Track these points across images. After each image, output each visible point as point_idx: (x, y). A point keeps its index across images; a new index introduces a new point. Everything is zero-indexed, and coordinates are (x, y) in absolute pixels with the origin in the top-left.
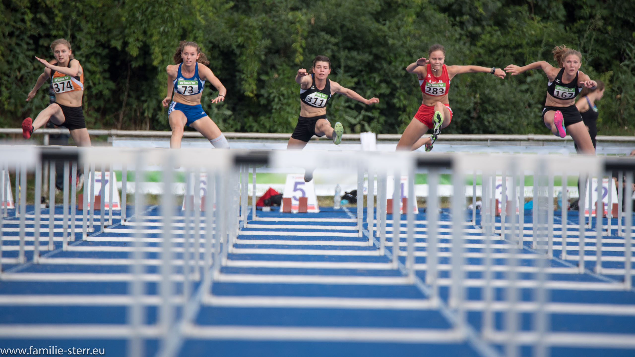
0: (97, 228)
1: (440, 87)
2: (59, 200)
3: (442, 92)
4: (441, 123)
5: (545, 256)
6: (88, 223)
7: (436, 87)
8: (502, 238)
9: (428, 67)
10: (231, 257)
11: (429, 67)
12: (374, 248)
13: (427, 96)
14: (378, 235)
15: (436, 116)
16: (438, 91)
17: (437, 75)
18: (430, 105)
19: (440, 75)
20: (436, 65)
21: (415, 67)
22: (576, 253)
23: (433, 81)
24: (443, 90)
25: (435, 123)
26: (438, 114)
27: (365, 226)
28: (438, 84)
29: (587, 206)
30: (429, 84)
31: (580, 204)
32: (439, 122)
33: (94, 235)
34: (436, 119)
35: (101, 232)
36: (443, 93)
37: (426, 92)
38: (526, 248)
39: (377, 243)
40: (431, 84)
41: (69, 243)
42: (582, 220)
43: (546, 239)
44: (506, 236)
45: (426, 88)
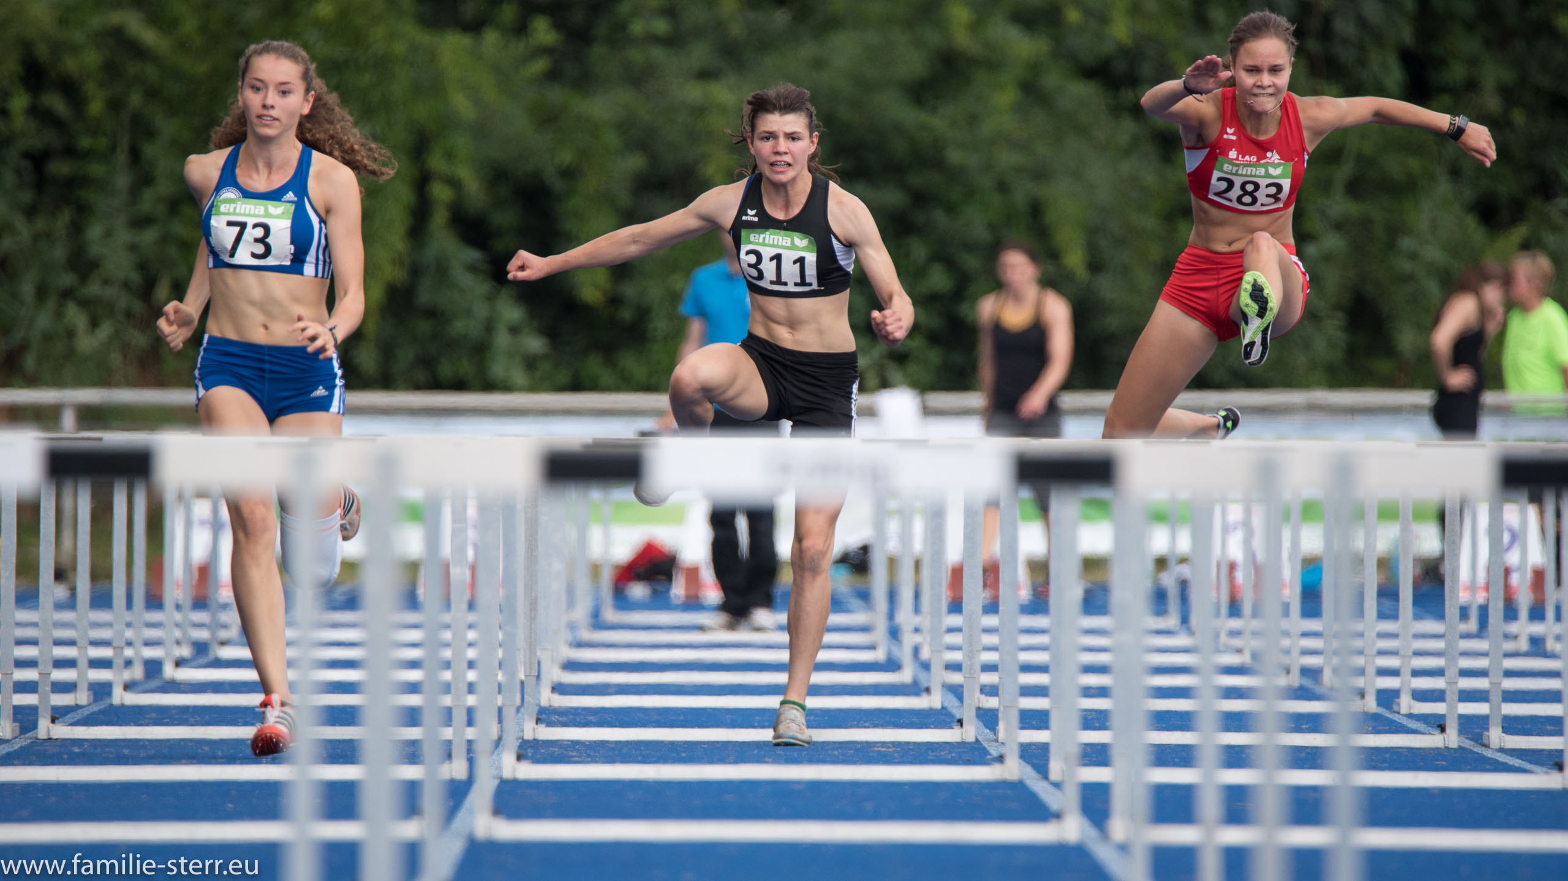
0: (201, 648)
1: (1271, 177)
2: (101, 574)
3: (1276, 197)
4: (1270, 316)
5: (1358, 706)
6: (178, 634)
7: (1256, 176)
8: (1244, 659)
9: (1224, 98)
10: (544, 716)
11: (1230, 101)
12: (915, 689)
13: (1214, 212)
14: (925, 654)
15: (1246, 290)
16: (1261, 195)
17: (1258, 132)
18: (1222, 248)
19: (1269, 132)
20: (1255, 95)
21: (1176, 97)
22: (1437, 696)
23: (1242, 152)
24: (1279, 188)
25: (1245, 318)
26: (1255, 280)
27: (894, 633)
28: (1263, 166)
29: (1464, 574)
30: (1227, 167)
31: (1446, 568)
32: (1261, 314)
33: (194, 663)
34: (1249, 301)
35: (211, 657)
36: (1277, 200)
37: (1211, 196)
38: (1307, 683)
39: (922, 676)
40: (1238, 165)
41: (128, 687)
42: (1451, 610)
43: (1360, 661)
44: (1255, 656)
45: (1214, 181)
